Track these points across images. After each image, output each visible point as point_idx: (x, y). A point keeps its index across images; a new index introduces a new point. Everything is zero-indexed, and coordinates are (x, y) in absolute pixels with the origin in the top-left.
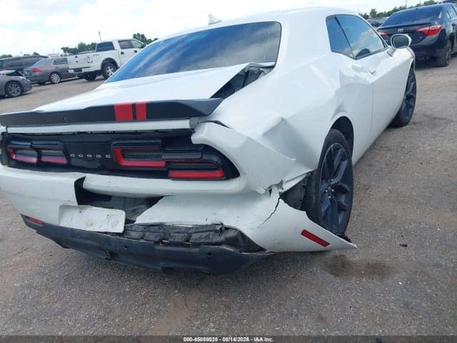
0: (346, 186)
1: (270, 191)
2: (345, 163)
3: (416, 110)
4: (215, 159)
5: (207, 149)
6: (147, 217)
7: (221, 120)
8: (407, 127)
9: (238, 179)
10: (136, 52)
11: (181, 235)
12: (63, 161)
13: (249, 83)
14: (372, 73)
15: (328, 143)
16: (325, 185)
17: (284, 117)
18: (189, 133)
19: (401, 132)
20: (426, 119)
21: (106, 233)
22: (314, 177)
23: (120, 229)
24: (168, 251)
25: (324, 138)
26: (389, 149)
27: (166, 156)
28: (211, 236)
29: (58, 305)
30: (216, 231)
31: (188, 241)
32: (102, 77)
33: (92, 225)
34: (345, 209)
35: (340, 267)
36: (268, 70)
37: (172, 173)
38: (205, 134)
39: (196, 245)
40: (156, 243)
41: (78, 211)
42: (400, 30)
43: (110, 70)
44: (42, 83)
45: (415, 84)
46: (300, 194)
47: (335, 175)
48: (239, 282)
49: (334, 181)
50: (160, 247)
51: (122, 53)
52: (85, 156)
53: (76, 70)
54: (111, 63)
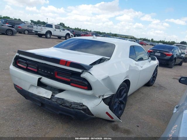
0: (124, 102)
1: (100, 97)
2: (125, 94)
3: (156, 81)
4: (86, 83)
5: (85, 80)
6: (59, 95)
7: (91, 73)
8: (152, 87)
9: (91, 91)
10: (60, 31)
11: (69, 104)
12: (36, 70)
13: (101, 63)
14: (141, 67)
15: (121, 86)
16: (117, 100)
17: (109, 76)
18: (80, 73)
19: (149, 88)
20: (158, 86)
21: (44, 97)
22: (114, 96)
23: (49, 97)
24: (63, 108)
25: (120, 85)
26: (143, 93)
27: (71, 78)
28: (78, 107)
29: (19, 118)
30: (80, 105)
31: (70, 106)
32: (44, 36)
33: (40, 93)
34: (122, 110)
35: (116, 128)
36: (108, 60)
37: (71, 84)
38: (85, 75)
39: (73, 108)
40: (60, 105)
41: (36, 88)
42: (158, 51)
43: (49, 35)
44: (20, 33)
45: (157, 73)
46: (108, 101)
47: (121, 97)
48: (81, 125)
49: (120, 99)
50: (61, 106)
51: (55, 30)
52: (44, 71)
53: (36, 31)
54: (50, 32)
